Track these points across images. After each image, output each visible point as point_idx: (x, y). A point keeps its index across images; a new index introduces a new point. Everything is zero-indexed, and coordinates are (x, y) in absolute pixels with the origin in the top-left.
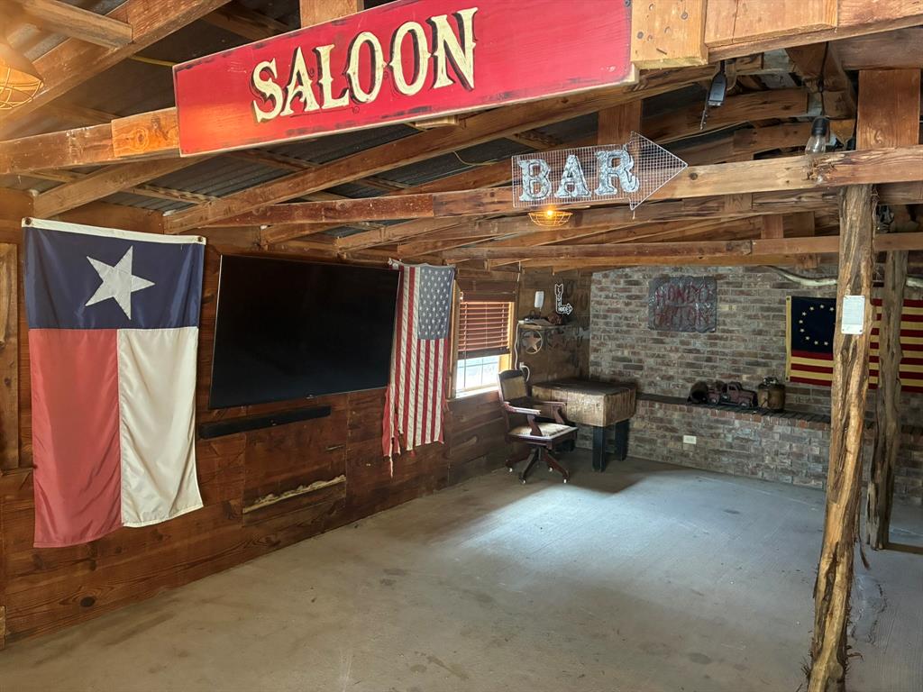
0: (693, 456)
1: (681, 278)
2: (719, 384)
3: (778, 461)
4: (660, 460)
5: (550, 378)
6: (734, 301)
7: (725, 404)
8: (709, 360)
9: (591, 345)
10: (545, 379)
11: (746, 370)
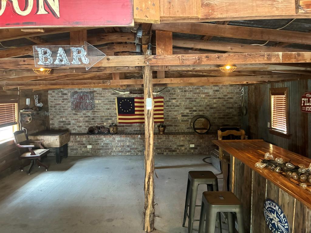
0: (91, 152)
1: (82, 92)
2: (97, 127)
3: (117, 149)
4: (80, 155)
5: (35, 132)
6: (99, 99)
7: (100, 133)
8: (93, 119)
9: (50, 117)
10: (33, 133)
11: (105, 121)
